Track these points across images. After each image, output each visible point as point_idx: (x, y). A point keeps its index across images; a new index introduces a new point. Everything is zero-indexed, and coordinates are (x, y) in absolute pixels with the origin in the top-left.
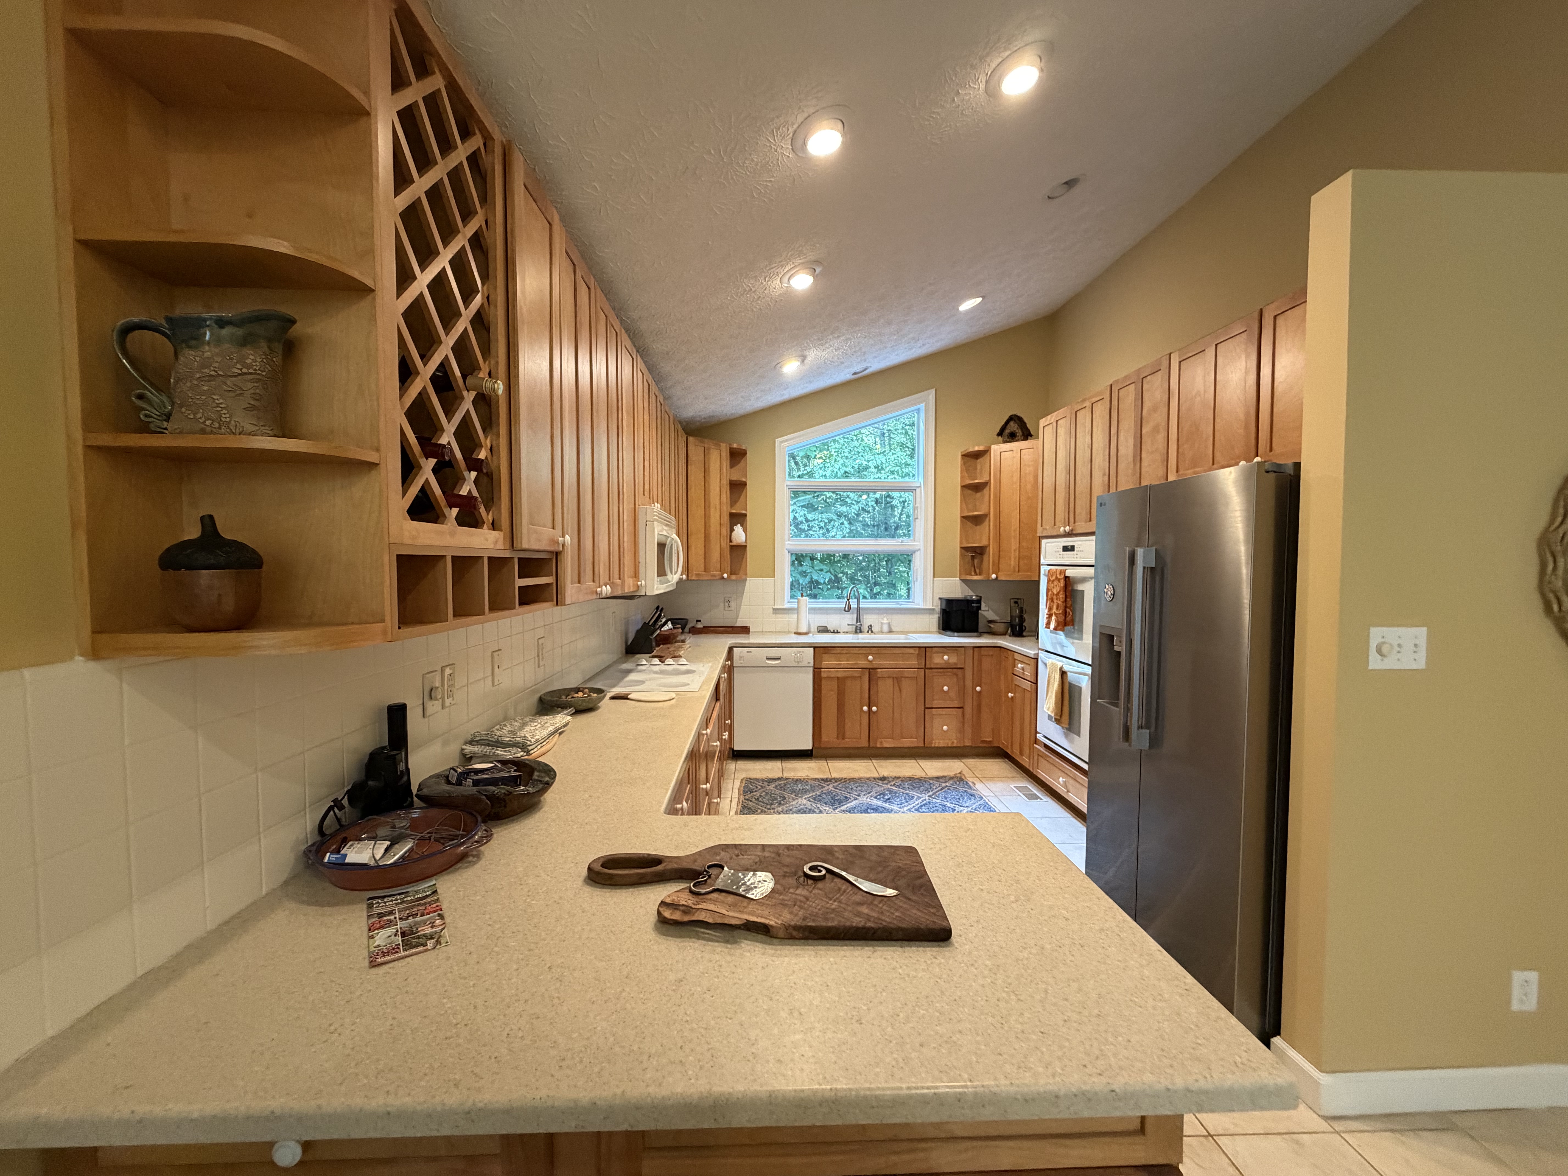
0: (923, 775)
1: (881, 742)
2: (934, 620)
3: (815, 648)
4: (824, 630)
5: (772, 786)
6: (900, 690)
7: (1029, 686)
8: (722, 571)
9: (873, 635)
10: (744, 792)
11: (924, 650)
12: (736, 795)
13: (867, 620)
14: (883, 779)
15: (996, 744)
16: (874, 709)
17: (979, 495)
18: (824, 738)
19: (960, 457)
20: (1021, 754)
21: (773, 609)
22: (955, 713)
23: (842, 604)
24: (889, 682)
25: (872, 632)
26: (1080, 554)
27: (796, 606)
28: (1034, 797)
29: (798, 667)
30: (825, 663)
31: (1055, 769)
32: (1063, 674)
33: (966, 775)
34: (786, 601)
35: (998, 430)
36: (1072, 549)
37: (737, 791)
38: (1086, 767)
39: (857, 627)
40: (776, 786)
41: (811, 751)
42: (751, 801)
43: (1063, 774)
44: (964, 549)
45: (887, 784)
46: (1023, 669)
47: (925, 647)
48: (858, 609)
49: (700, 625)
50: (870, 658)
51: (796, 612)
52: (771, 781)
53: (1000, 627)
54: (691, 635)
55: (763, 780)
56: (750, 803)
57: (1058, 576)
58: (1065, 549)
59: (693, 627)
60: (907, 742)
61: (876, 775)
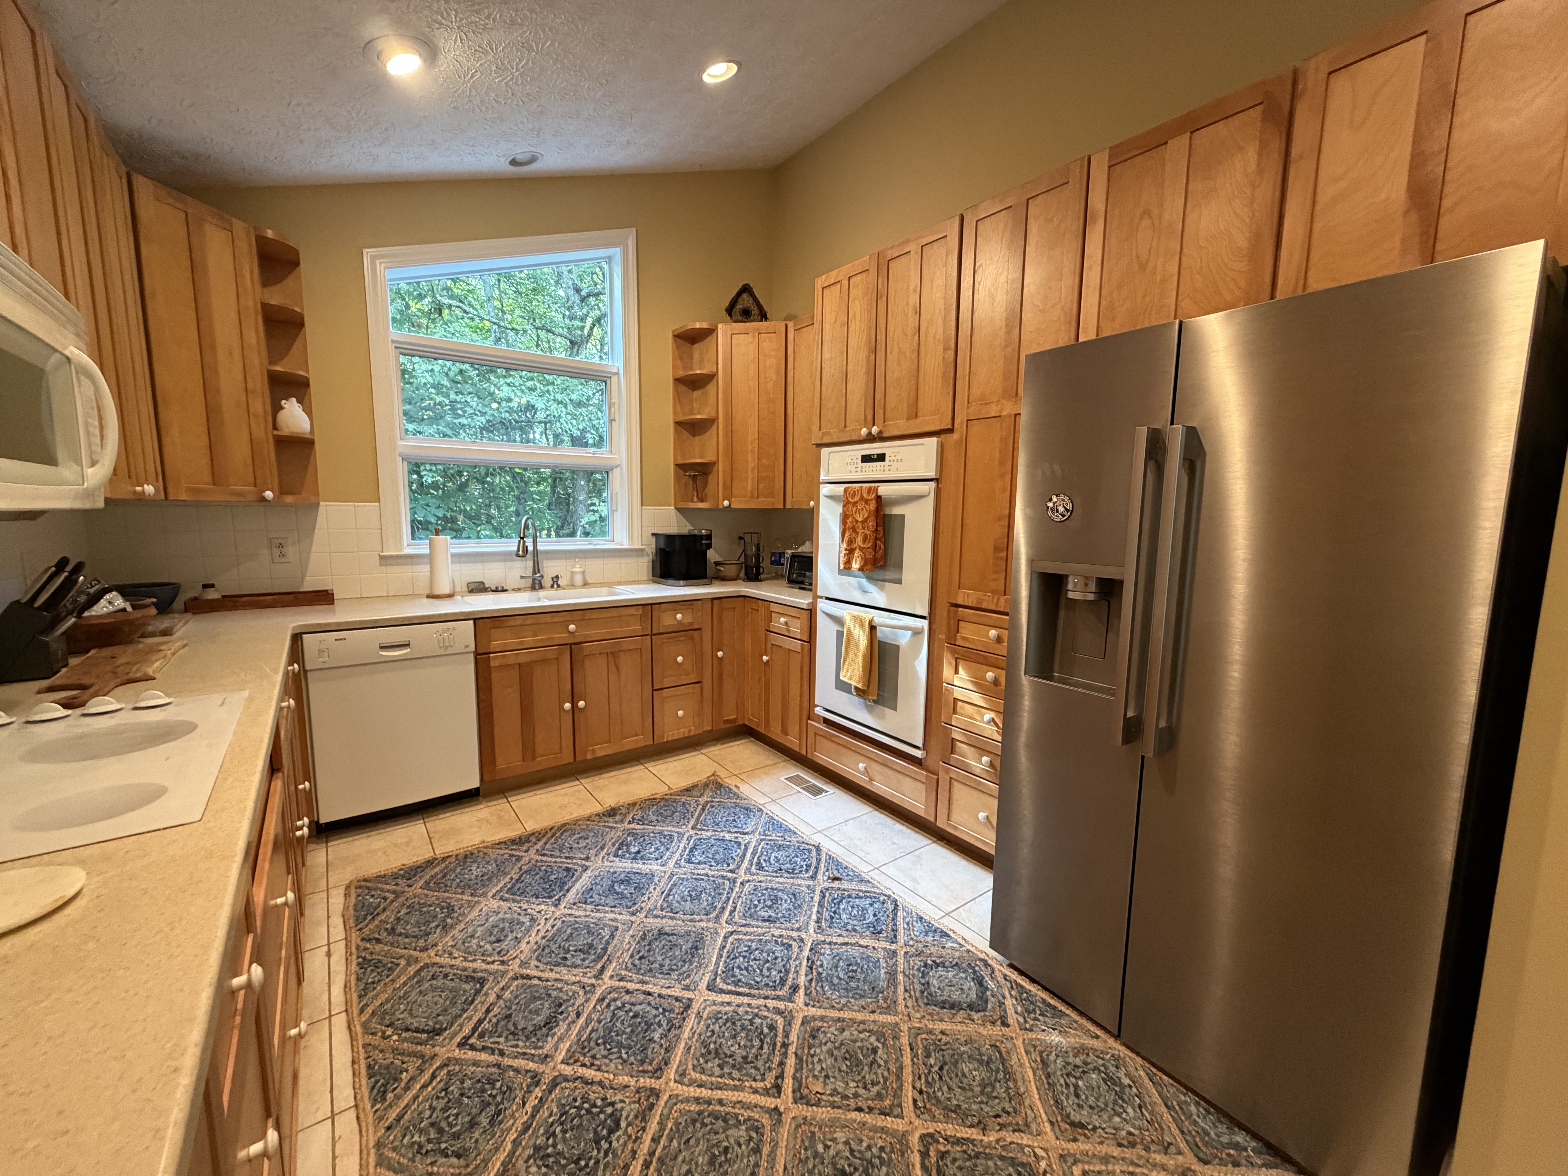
0: (663, 789)
1: (593, 751)
2: (644, 565)
3: (475, 620)
4: (478, 588)
5: (417, 888)
6: (618, 670)
7: (799, 647)
8: (259, 485)
9: (560, 592)
10: (358, 921)
11: (649, 607)
12: (339, 932)
13: (550, 569)
14: (612, 812)
15: (740, 723)
16: (581, 704)
17: (697, 394)
18: (501, 763)
19: (671, 336)
20: (785, 732)
21: (381, 557)
22: (691, 691)
23: (511, 545)
24: (602, 661)
25: (559, 586)
26: (895, 465)
27: (427, 551)
28: (816, 791)
29: (445, 655)
30: (495, 644)
31: (848, 751)
32: (873, 628)
33: (722, 776)
34: (405, 544)
35: (727, 304)
36: (881, 458)
37: (340, 921)
38: (918, 754)
39: (534, 580)
40: (427, 883)
41: (477, 789)
42: (378, 941)
43: (863, 758)
44: (681, 467)
45: (622, 821)
46: (786, 623)
47: (652, 604)
48: (536, 551)
49: (212, 595)
50: (572, 627)
51: (427, 560)
52: (411, 873)
53: (731, 570)
54: (188, 616)
55: (395, 876)
56: (378, 947)
57: (865, 496)
58: (866, 459)
59: (196, 599)
60: (630, 744)
61: (598, 809)
